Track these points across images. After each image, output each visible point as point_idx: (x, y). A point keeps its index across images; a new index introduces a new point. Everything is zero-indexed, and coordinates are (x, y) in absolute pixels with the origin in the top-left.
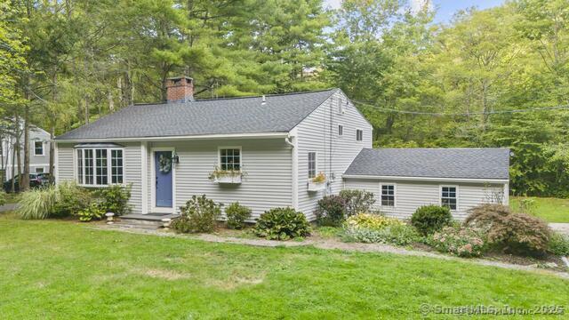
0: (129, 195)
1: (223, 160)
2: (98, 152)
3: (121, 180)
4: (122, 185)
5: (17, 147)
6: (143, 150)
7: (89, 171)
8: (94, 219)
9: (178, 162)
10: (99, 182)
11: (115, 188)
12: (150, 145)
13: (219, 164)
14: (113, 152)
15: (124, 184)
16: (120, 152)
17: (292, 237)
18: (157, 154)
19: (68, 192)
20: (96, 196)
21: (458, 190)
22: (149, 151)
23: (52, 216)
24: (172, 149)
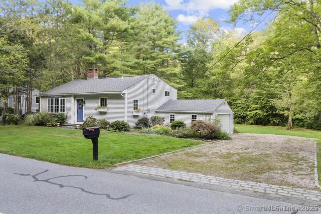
0: (67, 117)
1: (101, 103)
2: (56, 99)
3: (64, 111)
4: (64, 113)
5: (27, 99)
6: (72, 98)
7: (52, 107)
8: (53, 126)
9: (85, 103)
10: (55, 112)
11: (61, 114)
12: (75, 97)
13: (99, 104)
14: (61, 100)
15: (65, 113)
16: (64, 100)
17: (120, 131)
18: (78, 100)
19: (43, 115)
20: (54, 117)
22: (75, 99)
23: (37, 125)
24: (83, 98)
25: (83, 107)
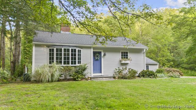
1: (122, 55)
3: (80, 62)
6: (92, 50)
13: (120, 57)
15: (82, 64)
16: (80, 51)
21: (149, 66)
24: (101, 51)
25: (102, 59)
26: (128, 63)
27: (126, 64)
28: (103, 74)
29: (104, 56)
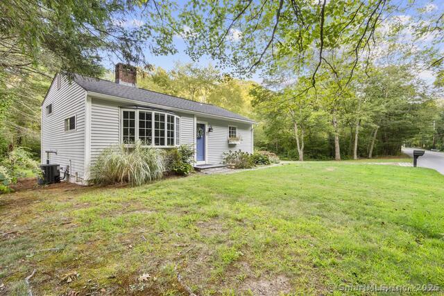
6: (195, 120)
7: (146, 133)
13: (229, 135)
24: (205, 123)
25: (207, 137)
26: (235, 144)
27: (234, 146)
28: (207, 162)
29: (209, 131)
